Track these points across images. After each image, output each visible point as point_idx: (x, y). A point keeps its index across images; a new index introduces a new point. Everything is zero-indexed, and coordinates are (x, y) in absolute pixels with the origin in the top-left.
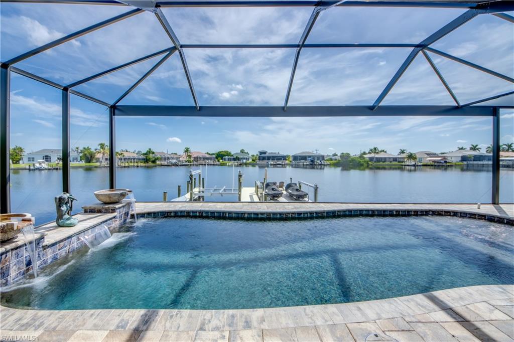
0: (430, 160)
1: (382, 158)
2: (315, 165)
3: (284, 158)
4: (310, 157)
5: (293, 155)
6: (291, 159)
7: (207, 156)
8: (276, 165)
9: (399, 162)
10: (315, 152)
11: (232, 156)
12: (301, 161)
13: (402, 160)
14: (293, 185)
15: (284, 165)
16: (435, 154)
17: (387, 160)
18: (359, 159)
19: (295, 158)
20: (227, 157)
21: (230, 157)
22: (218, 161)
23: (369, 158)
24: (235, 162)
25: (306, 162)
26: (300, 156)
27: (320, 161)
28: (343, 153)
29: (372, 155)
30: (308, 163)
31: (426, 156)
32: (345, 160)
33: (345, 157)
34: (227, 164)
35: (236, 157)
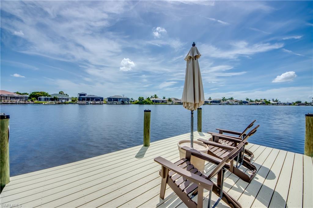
0: (176, 102)
1: (157, 101)
3: (102, 99)
4: (120, 99)
5: (108, 97)
6: (107, 100)
7: (16, 95)
8: (95, 104)
9: (165, 103)
10: (123, 96)
11: (49, 96)
12: (114, 102)
13: (166, 102)
15: (102, 104)
16: (177, 99)
18: (148, 101)
19: (110, 99)
20: (42, 97)
21: (46, 97)
22: (32, 101)
23: (152, 100)
24: (53, 102)
26: (113, 99)
27: (128, 102)
28: (140, 97)
29: (154, 99)
30: (120, 103)
31: (174, 100)
32: (141, 101)
33: (141, 99)
34: (43, 103)
35: (54, 97)
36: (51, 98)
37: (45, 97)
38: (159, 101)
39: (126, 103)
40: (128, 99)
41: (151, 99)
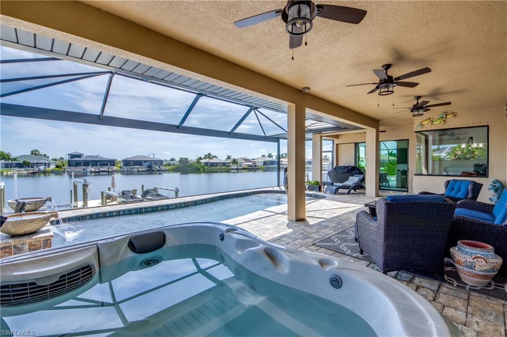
0: (246, 165)
1: (214, 163)
2: (153, 171)
3: (113, 163)
4: (146, 162)
5: (124, 158)
6: (122, 164)
8: (99, 172)
9: (227, 166)
10: (152, 156)
11: (15, 159)
12: (135, 167)
13: (228, 165)
14: (152, 191)
15: (112, 172)
16: (249, 160)
17: (219, 164)
18: (196, 164)
19: (127, 163)
20: (2, 161)
21: (10, 162)
24: (23, 169)
25: (142, 168)
26: (133, 161)
27: (159, 167)
28: (181, 158)
29: (207, 160)
30: (144, 170)
31: (244, 161)
32: (184, 165)
33: (184, 162)
34: (5, 173)
35: (24, 161)
36: (17, 164)
37: (7, 162)
38: (217, 163)
39: (156, 168)
40: (161, 162)
41: (203, 161)
